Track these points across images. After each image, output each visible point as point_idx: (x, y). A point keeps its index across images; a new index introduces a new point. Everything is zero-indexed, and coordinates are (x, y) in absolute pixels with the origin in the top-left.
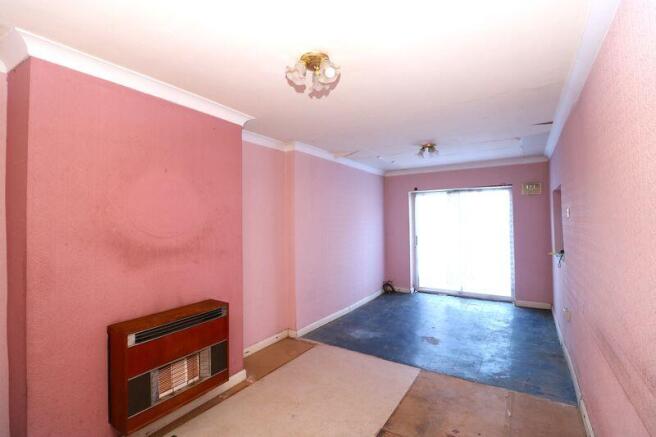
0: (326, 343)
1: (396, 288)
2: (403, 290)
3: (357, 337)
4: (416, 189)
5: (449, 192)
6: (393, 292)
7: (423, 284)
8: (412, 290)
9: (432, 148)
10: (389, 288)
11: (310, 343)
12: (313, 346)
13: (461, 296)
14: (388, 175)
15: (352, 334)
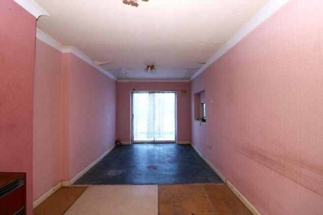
0: (94, 184)
1: (123, 143)
2: (126, 143)
3: (113, 175)
4: (134, 90)
5: (150, 93)
6: (121, 145)
7: (136, 139)
8: (131, 142)
9: (152, 67)
10: (118, 143)
11: (83, 187)
12: (85, 188)
13: (155, 143)
14: (118, 81)
15: (108, 174)
